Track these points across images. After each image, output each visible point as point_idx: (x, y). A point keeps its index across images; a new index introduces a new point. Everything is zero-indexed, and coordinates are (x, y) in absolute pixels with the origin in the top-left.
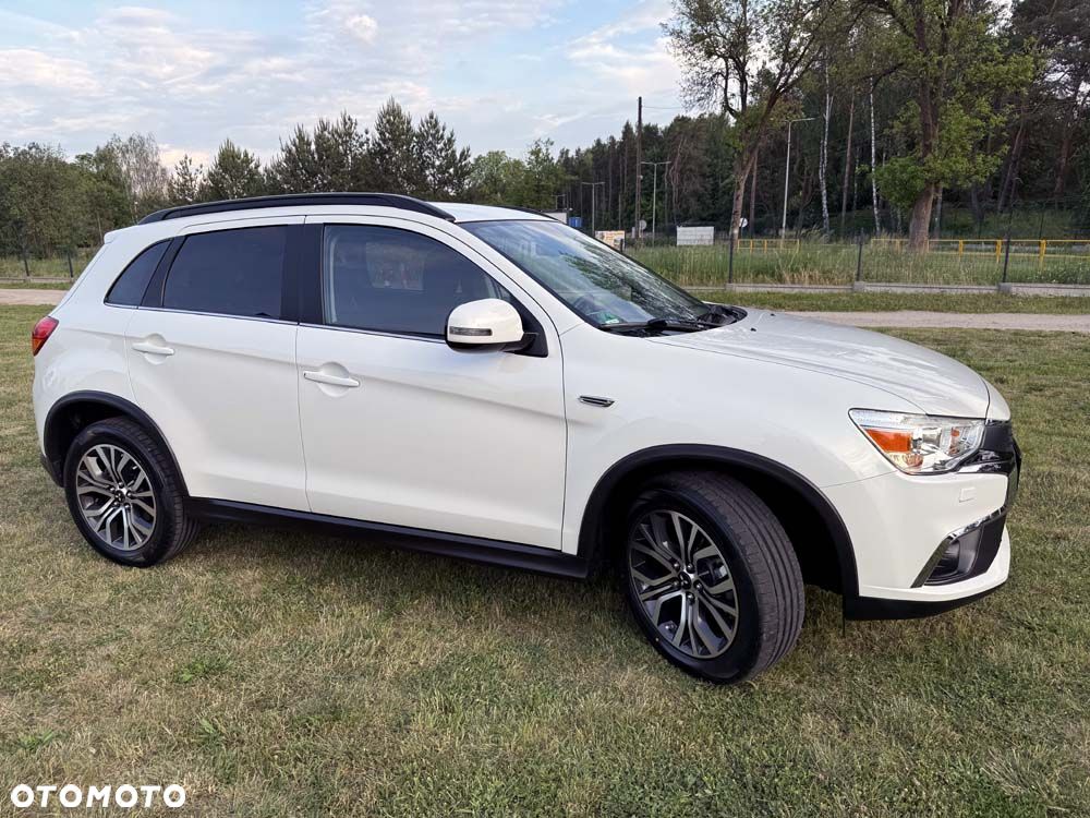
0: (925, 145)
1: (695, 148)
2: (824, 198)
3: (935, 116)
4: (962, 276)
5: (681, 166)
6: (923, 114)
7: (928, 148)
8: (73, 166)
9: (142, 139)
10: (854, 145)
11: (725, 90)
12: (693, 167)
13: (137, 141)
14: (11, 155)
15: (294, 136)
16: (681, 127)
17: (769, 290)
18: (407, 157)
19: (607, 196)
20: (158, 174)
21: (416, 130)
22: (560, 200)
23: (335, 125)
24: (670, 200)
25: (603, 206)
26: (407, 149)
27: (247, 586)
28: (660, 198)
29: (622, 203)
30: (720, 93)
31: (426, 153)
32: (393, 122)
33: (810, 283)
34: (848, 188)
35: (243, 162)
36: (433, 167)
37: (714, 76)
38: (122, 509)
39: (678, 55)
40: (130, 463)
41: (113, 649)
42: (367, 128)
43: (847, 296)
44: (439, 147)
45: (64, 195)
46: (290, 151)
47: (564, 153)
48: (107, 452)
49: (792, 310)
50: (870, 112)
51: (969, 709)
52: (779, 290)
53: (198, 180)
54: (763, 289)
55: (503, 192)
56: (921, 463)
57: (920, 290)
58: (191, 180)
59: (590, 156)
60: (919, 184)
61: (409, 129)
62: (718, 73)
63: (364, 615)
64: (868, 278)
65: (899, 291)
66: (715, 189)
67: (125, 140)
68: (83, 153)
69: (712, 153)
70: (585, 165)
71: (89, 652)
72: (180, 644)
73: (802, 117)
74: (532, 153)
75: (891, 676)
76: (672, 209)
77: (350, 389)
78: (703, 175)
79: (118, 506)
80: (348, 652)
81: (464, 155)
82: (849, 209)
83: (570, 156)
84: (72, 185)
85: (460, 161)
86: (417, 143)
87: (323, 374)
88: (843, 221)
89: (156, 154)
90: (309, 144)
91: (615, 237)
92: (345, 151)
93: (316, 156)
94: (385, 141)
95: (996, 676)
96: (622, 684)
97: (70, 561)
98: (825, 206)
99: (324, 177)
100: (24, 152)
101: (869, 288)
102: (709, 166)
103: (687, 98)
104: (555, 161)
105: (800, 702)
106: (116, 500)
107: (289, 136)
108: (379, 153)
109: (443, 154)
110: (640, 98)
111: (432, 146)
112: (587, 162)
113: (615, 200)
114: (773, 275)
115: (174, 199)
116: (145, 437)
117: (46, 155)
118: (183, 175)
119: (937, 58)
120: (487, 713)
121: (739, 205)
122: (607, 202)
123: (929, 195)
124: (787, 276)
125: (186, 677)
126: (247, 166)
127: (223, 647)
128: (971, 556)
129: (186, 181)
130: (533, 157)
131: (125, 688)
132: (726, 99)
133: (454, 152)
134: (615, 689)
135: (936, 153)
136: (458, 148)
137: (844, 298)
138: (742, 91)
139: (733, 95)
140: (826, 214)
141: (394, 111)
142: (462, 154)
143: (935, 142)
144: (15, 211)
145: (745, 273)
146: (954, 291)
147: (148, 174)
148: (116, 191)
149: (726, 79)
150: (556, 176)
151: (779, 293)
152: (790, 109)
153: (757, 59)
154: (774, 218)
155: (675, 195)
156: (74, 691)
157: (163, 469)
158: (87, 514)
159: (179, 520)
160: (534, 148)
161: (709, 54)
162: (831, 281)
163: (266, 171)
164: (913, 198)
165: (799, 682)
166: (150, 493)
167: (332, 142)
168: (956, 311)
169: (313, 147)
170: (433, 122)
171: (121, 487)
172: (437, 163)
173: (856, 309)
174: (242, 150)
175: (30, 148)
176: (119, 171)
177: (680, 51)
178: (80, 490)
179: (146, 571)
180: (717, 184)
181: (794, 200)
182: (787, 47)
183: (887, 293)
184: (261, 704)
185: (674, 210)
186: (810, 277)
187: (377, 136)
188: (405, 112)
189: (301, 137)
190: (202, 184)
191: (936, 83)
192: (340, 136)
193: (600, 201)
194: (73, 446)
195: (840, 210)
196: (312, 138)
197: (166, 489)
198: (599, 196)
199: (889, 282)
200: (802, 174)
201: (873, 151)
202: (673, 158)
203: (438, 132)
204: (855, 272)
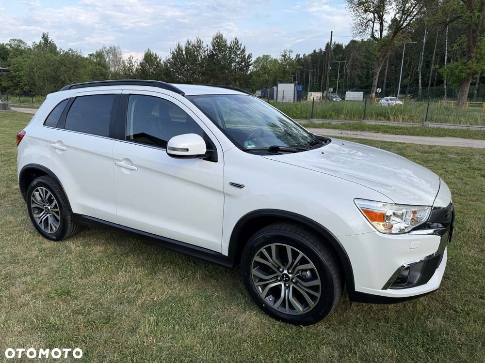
0: (469, 56)
1: (359, 54)
2: (420, 80)
3: (475, 42)
4: (479, 121)
5: (352, 63)
6: (469, 41)
7: (470, 58)
8: (87, 59)
9: (114, 47)
10: (436, 55)
11: (373, 28)
12: (357, 63)
13: (113, 48)
14: (62, 53)
15: (176, 47)
16: (353, 44)
17: (382, 124)
18: (224, 57)
19: (317, 76)
20: (121, 62)
21: (229, 45)
22: (295, 78)
23: (194, 43)
24: (346, 78)
25: (315, 80)
26: (224, 54)
27: (95, 254)
28: (341, 77)
29: (323, 79)
30: (370, 30)
31: (232, 56)
32: (219, 42)
33: (403, 122)
34: (432, 76)
35: (154, 58)
36: (235, 62)
37: (368, 21)
38: (49, 215)
39: (351, 11)
40: (50, 196)
41: (28, 278)
42: (208, 44)
43: (420, 128)
44: (238, 53)
45: (82, 71)
46: (174, 54)
47: (298, 56)
48: (42, 190)
49: (392, 134)
50: (446, 39)
51: (408, 353)
52: (387, 124)
53: (136, 66)
54: (380, 123)
55: (268, 74)
56: (392, 227)
57: (457, 127)
58: (133, 66)
59: (310, 57)
60: (464, 75)
61: (226, 45)
62: (370, 20)
63: (139, 272)
64: (431, 120)
65: (446, 127)
66: (368, 74)
67: (108, 48)
68: (91, 53)
69: (367, 57)
70: (307, 61)
71: (18, 279)
72: (57, 279)
73: (410, 41)
74: (283, 56)
75: (374, 330)
76: (346, 82)
77: (134, 171)
78: (363, 68)
79: (47, 214)
80: (125, 290)
81: (249, 57)
82: (432, 85)
83: (300, 57)
84: (85, 67)
85: (247, 59)
86: (229, 51)
87: (123, 163)
88: (428, 91)
89: (121, 54)
90: (182, 51)
91: (317, 95)
92: (198, 54)
93: (185, 56)
94: (215, 50)
95: (429, 336)
96: (241, 320)
97: (28, 235)
98: (420, 84)
99: (188, 66)
100: (67, 53)
101: (431, 125)
102: (365, 63)
103: (354, 32)
104: (293, 59)
105: (323, 339)
106: (46, 211)
107: (174, 48)
108: (211, 56)
109: (240, 56)
110: (332, 32)
111: (235, 53)
112: (308, 60)
113: (320, 78)
114: (385, 117)
115: (126, 74)
116: (56, 185)
117: (75, 54)
118: (129, 64)
119: (477, 14)
120: (174, 328)
121: (376, 82)
122: (316, 79)
123: (469, 80)
124: (392, 118)
125: (53, 295)
126: (156, 60)
127: (74, 282)
128: (418, 275)
129: (131, 66)
130: (283, 58)
131: (27, 297)
132: (373, 33)
133: (245, 55)
134: (237, 322)
135: (474, 60)
136: (247, 54)
137: (418, 130)
138: (380, 29)
139: (376, 31)
140: (420, 87)
141: (219, 37)
142: (249, 56)
143: (473, 55)
144: (62, 77)
145: (372, 115)
146: (474, 128)
147: (117, 63)
148: (104, 69)
149: (373, 23)
150: (293, 66)
151: (387, 125)
152: (404, 37)
153: (389, 13)
154: (395, 89)
155: (348, 77)
156: (6, 297)
157: (63, 200)
158: (35, 216)
159: (69, 222)
160: (283, 53)
161: (366, 11)
162: (413, 121)
163: (164, 62)
164: (461, 82)
165: (328, 328)
166: (58, 210)
167: (192, 50)
168: (473, 138)
169: (184, 52)
170: (236, 42)
171: (48, 206)
172: (237, 60)
173: (423, 135)
174: (154, 53)
175: (69, 51)
176: (105, 61)
177: (352, 10)
178: (33, 206)
179: (56, 243)
180: (368, 72)
181: (405, 81)
182: (404, 8)
183: (440, 128)
184: (78, 312)
185: (348, 83)
186: (403, 119)
187: (212, 48)
188: (224, 37)
189: (179, 48)
190: (137, 68)
191: (476, 26)
192: (195, 48)
193: (313, 78)
194: (30, 187)
195: (427, 86)
196: (184, 48)
197: (64, 209)
198: (313, 76)
199: (442, 122)
200: (410, 68)
201: (446, 58)
202: (349, 59)
203: (238, 46)
204: (424, 118)
